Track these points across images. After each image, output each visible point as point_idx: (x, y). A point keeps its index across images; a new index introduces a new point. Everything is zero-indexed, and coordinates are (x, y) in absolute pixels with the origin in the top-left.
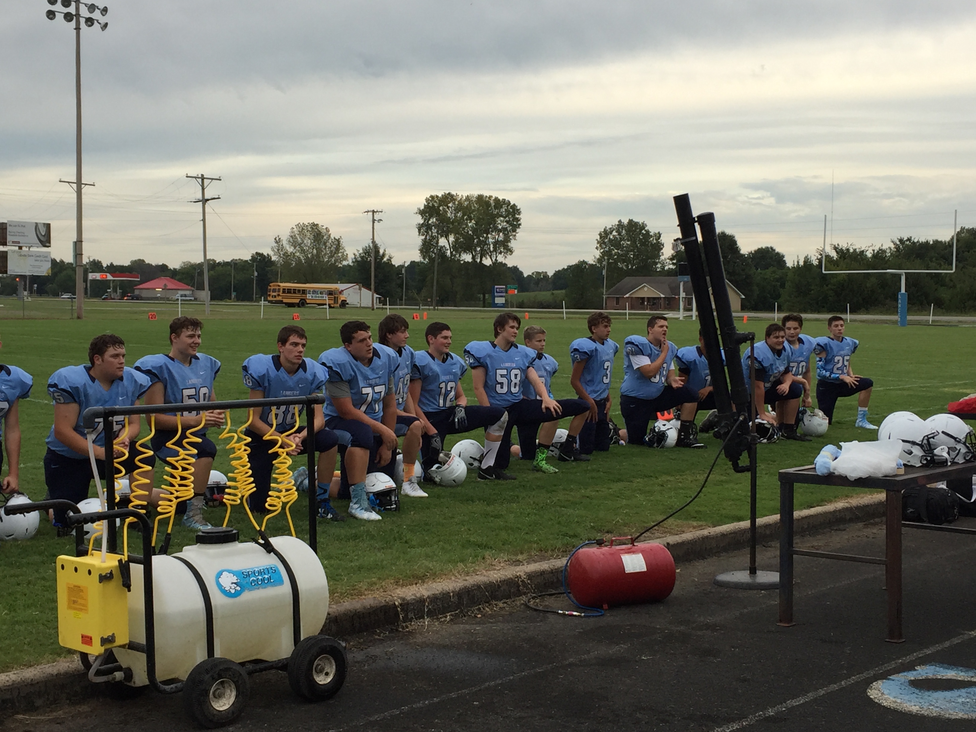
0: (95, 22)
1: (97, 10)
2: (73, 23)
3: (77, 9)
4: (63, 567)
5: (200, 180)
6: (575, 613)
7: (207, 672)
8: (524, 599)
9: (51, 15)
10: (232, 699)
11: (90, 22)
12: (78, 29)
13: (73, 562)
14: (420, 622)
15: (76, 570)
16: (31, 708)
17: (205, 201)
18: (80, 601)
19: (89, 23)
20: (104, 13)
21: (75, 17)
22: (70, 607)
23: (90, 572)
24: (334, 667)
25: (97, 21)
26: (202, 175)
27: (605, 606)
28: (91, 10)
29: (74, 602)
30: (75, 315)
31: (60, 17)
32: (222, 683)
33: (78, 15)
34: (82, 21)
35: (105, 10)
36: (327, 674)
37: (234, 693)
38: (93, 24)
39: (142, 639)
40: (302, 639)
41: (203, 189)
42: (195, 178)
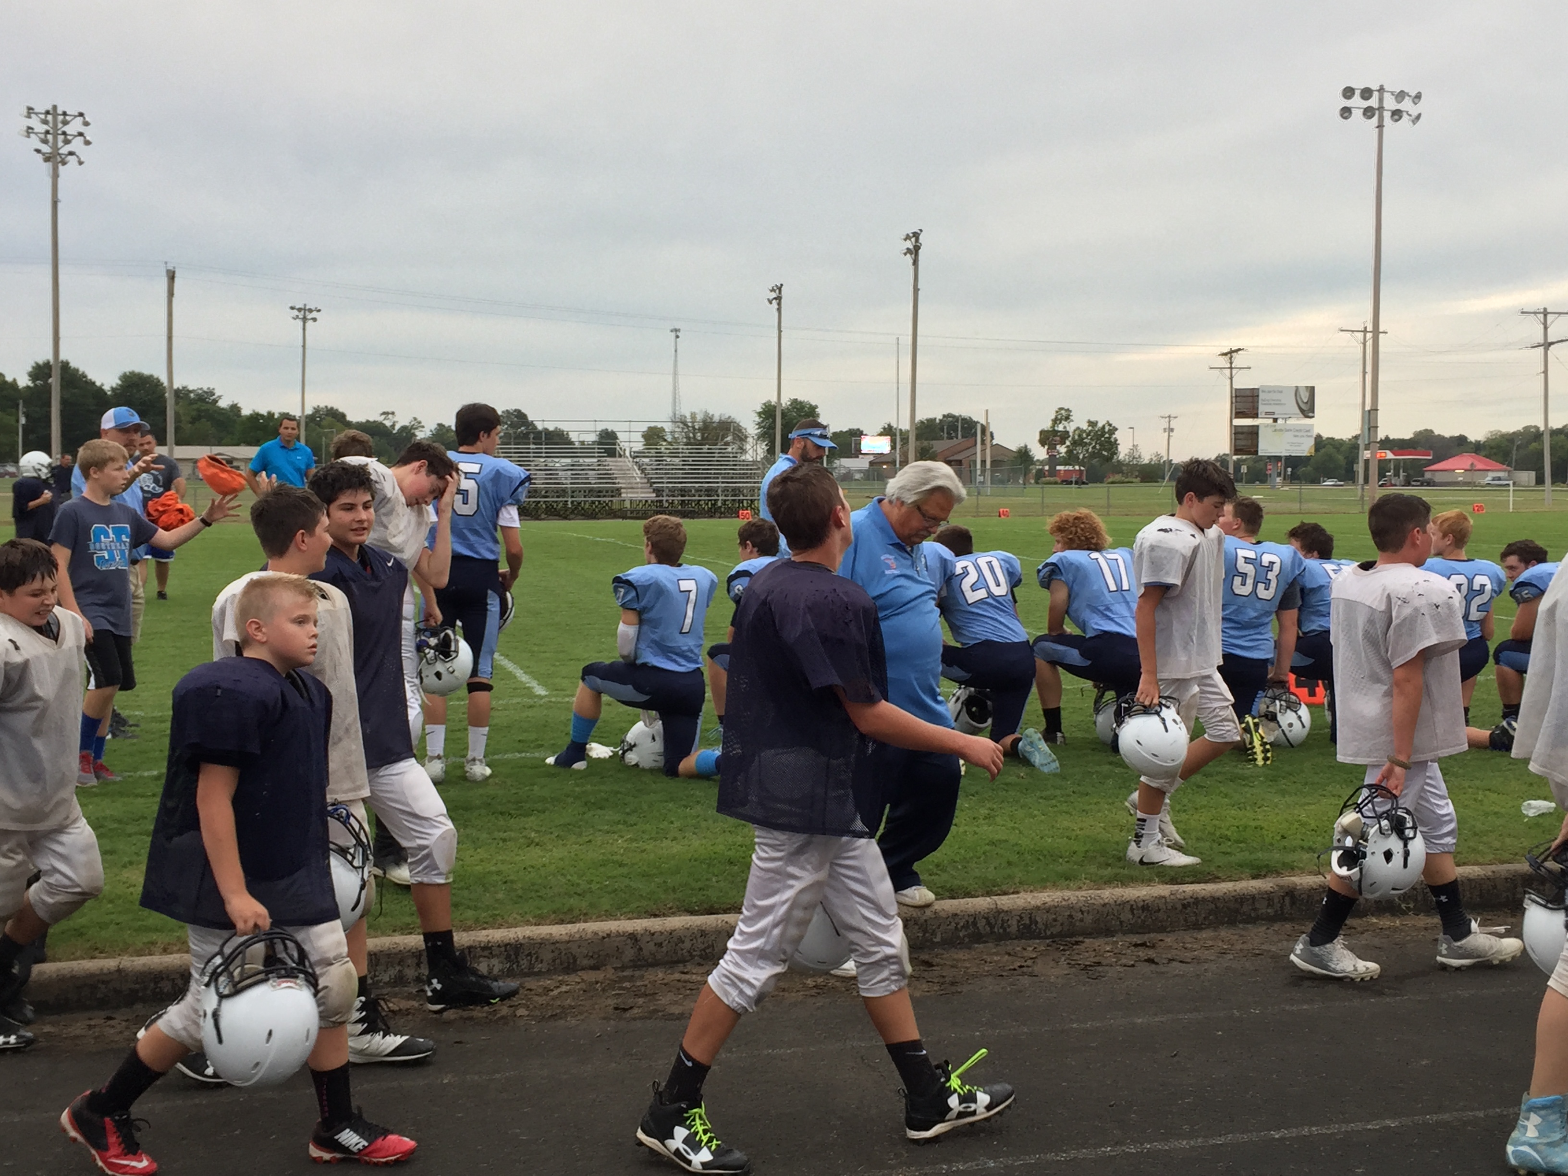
0: (1405, 114)
1: (1407, 98)
2: (1375, 119)
3: (1381, 100)
5: (1541, 316)
9: (1346, 112)
11: (1397, 114)
12: (1380, 126)
17: (1547, 345)
19: (1396, 117)
20: (1416, 100)
21: (1377, 112)
25: (1407, 112)
26: (1545, 309)
28: (1399, 99)
31: (1357, 114)
33: (1381, 108)
34: (1387, 115)
35: (1418, 96)
38: (1401, 117)
41: (1546, 328)
42: (1535, 313)
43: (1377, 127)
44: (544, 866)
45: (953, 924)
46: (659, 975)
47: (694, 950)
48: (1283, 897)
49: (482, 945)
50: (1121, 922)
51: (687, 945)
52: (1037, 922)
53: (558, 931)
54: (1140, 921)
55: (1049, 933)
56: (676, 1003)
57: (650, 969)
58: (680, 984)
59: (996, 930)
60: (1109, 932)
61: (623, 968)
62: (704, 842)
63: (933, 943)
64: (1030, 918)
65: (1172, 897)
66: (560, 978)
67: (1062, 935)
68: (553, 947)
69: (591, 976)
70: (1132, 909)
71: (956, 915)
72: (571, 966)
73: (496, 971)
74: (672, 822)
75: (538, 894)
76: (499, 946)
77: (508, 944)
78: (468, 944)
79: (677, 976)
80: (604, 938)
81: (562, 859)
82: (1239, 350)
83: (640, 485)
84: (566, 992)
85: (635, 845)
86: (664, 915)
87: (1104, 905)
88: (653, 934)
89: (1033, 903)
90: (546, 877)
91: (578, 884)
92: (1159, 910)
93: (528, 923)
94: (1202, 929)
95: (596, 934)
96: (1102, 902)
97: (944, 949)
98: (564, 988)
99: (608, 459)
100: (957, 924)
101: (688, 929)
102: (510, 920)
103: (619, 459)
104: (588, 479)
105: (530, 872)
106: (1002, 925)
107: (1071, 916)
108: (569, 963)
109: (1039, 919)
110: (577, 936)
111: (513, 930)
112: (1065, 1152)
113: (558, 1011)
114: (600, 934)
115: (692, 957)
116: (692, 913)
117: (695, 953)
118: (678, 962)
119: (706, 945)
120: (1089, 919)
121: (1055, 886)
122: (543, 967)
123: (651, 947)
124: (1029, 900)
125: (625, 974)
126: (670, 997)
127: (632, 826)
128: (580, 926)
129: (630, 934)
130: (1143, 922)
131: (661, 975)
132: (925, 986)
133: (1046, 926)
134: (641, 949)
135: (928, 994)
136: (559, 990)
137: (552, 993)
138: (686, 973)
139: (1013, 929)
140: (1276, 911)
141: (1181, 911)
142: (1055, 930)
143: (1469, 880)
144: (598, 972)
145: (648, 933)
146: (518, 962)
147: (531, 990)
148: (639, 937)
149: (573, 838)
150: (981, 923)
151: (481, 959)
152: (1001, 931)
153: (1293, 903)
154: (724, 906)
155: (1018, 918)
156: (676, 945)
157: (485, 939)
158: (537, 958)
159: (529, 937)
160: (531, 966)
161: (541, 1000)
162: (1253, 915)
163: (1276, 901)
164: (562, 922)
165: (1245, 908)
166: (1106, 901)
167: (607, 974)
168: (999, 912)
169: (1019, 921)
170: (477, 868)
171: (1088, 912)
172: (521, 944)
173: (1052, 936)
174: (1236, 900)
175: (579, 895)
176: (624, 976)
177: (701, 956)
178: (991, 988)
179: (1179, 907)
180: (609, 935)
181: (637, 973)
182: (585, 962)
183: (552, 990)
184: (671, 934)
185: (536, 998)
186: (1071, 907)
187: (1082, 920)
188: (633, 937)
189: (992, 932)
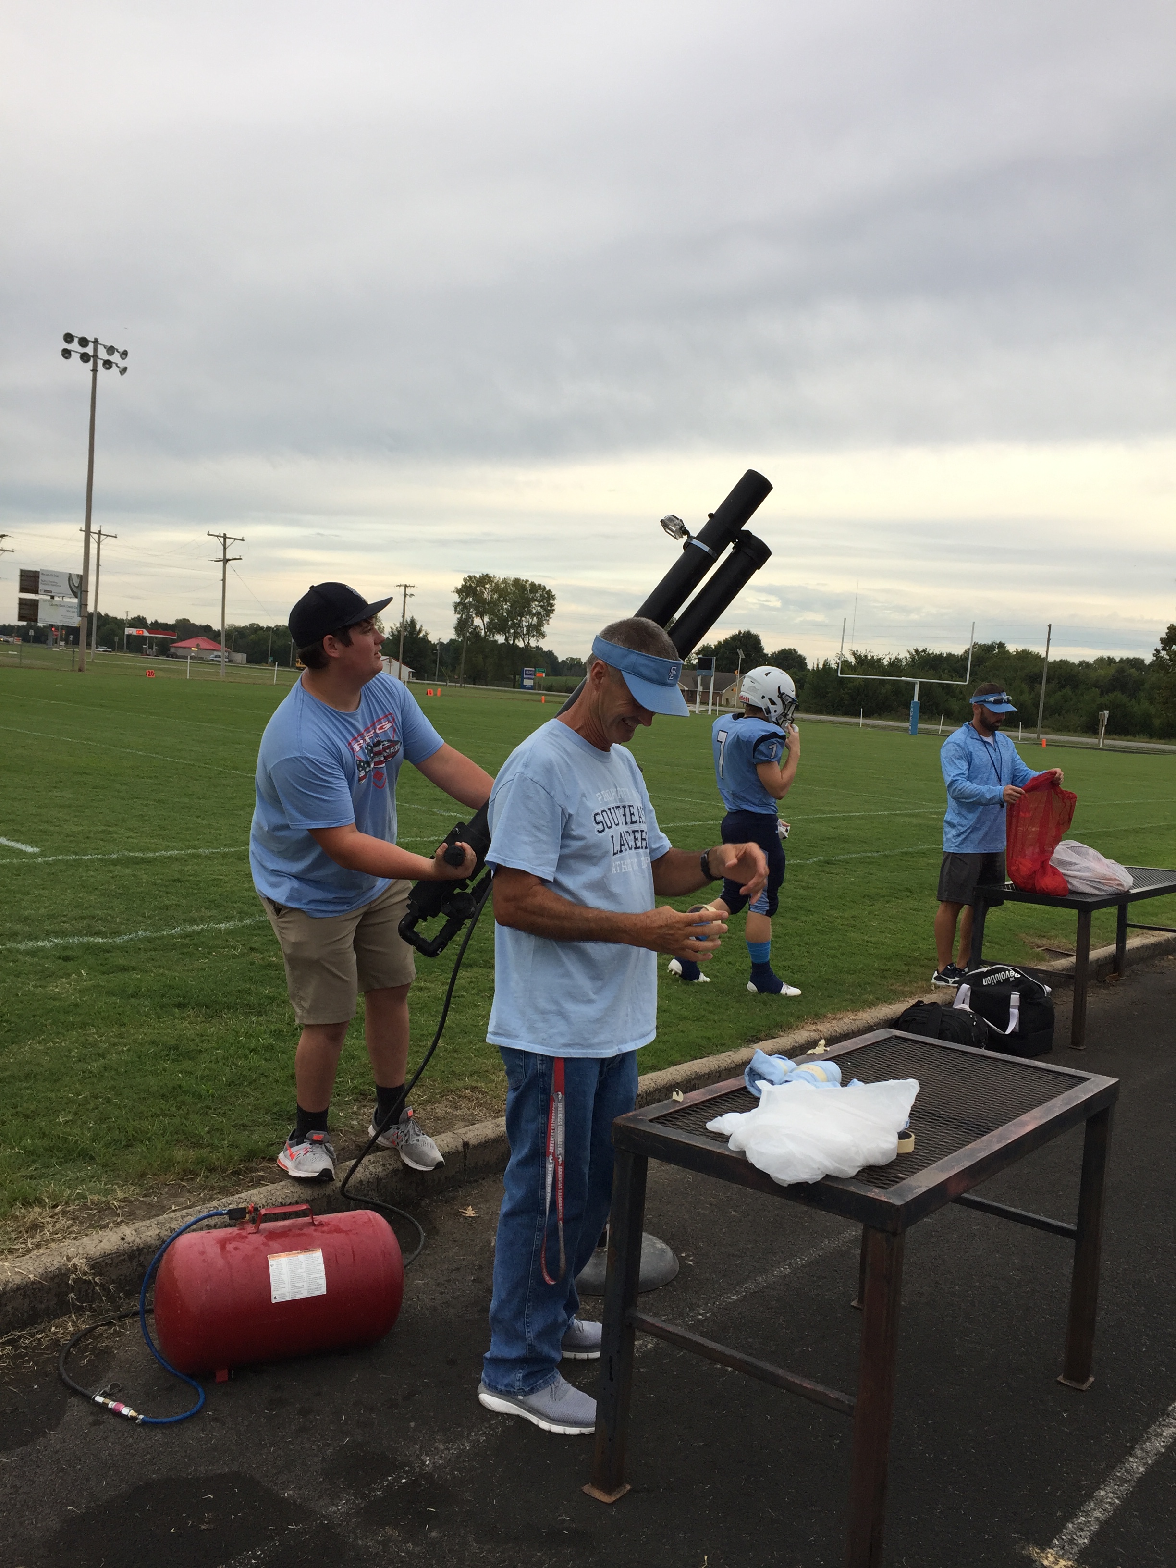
0: (114, 365)
1: (116, 352)
2: (90, 364)
3: (95, 350)
6: (127, 1410)
9: (66, 354)
11: (108, 364)
12: (95, 370)
17: (226, 561)
21: (92, 359)
25: (116, 364)
27: (222, 1375)
28: (110, 352)
30: (77, 668)
31: (75, 357)
33: (95, 356)
34: (100, 363)
35: (124, 354)
38: (111, 367)
43: (92, 371)
82: (4, 536)
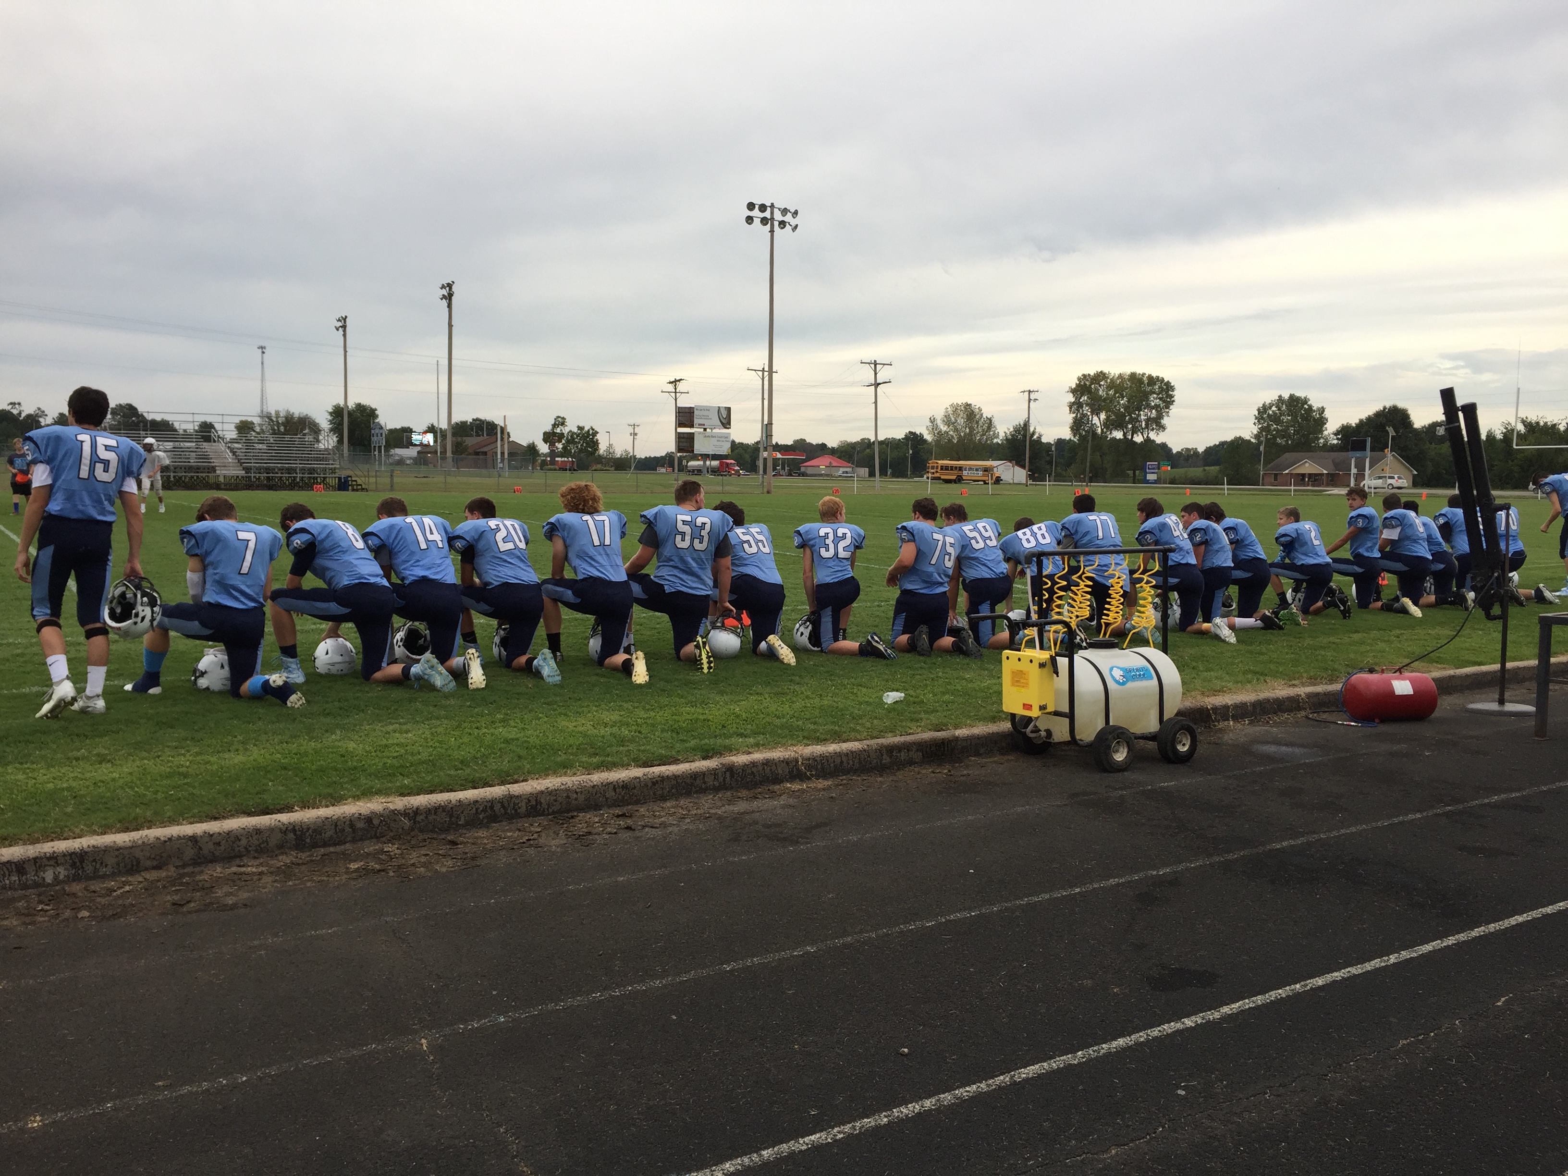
0: (787, 224)
1: (789, 213)
2: (768, 226)
3: (772, 213)
4: (1008, 658)
5: (873, 366)
6: (1353, 724)
7: (1110, 733)
8: (1303, 713)
9: (749, 220)
10: (1125, 754)
11: (782, 224)
12: (772, 231)
13: (1017, 654)
14: (1226, 723)
15: (1019, 660)
16: (977, 754)
17: (877, 385)
18: (1022, 681)
19: (782, 226)
20: (795, 216)
21: (770, 221)
22: (1013, 685)
23: (1031, 661)
24: (1189, 740)
25: (789, 223)
26: (875, 361)
27: (1377, 720)
28: (784, 213)
29: (1017, 681)
30: (765, 490)
31: (757, 221)
32: (1118, 742)
33: (772, 219)
34: (776, 224)
35: (796, 213)
36: (1184, 745)
37: (1126, 750)
38: (785, 226)
39: (1066, 709)
40: (1165, 720)
41: (876, 374)
42: (869, 363)
44: (113, 780)
45: (474, 809)
46: (218, 870)
47: (250, 846)
48: (725, 772)
49: (48, 855)
50: (607, 799)
51: (244, 842)
52: (541, 803)
53: (122, 839)
54: (620, 797)
55: (551, 811)
56: (231, 894)
57: (210, 864)
58: (236, 877)
59: (509, 811)
60: (597, 807)
61: (184, 866)
62: (263, 752)
63: (458, 825)
64: (536, 800)
65: (645, 777)
66: (124, 879)
67: (560, 812)
68: (117, 853)
69: (152, 875)
70: (615, 789)
71: (477, 801)
72: (135, 868)
73: (61, 877)
74: (236, 737)
75: (107, 806)
76: (64, 855)
77: (74, 853)
78: (34, 856)
79: (234, 869)
80: (165, 842)
81: (131, 774)
82: (681, 380)
83: (231, 465)
84: (128, 891)
85: (199, 758)
86: (224, 818)
87: (594, 786)
88: (212, 836)
89: (538, 788)
90: (115, 791)
91: (144, 795)
92: (635, 787)
93: (94, 833)
94: (667, 799)
95: (158, 839)
96: (592, 784)
97: (468, 829)
98: (127, 888)
99: (205, 444)
100: (477, 809)
101: (244, 829)
102: (77, 831)
103: (214, 444)
104: (189, 458)
105: (99, 787)
106: (514, 808)
107: (568, 797)
108: (133, 866)
109: (543, 801)
110: (140, 842)
111: (79, 840)
112: (562, 1001)
113: (119, 910)
114: (162, 839)
115: (248, 852)
116: (250, 814)
117: (250, 849)
118: (236, 857)
119: (261, 841)
120: (581, 798)
121: (555, 773)
122: (108, 871)
123: (211, 846)
124: (535, 786)
125: (186, 871)
126: (226, 889)
127: (199, 741)
128: (145, 832)
129: (190, 837)
130: (623, 797)
131: (219, 870)
132: (450, 863)
133: (549, 805)
134: (200, 848)
135: (453, 869)
136: (121, 891)
137: (115, 894)
138: (243, 866)
139: (523, 810)
140: (720, 783)
141: (651, 787)
142: (555, 808)
143: (852, 752)
144: (160, 871)
145: (207, 835)
146: (83, 868)
147: (94, 892)
148: (199, 839)
149: (144, 754)
150: (497, 807)
151: (47, 868)
152: (513, 812)
153: (732, 776)
154: (278, 807)
155: (527, 801)
156: (234, 843)
157: (51, 850)
158: (102, 863)
159: (93, 846)
160: (96, 870)
161: (103, 901)
162: (703, 787)
163: (720, 775)
164: (127, 830)
165: (698, 782)
166: (595, 783)
167: (171, 871)
168: (510, 797)
169: (527, 804)
170: (48, 785)
171: (581, 792)
172: (86, 853)
173: (553, 813)
174: (692, 777)
175: (145, 804)
176: (184, 873)
177: (256, 851)
178: (505, 860)
179: (650, 784)
180: (170, 839)
181: (198, 869)
182: (149, 863)
183: (115, 891)
184: (228, 834)
185: (98, 900)
186: (568, 790)
187: (576, 799)
188: (193, 839)
189: (506, 813)
